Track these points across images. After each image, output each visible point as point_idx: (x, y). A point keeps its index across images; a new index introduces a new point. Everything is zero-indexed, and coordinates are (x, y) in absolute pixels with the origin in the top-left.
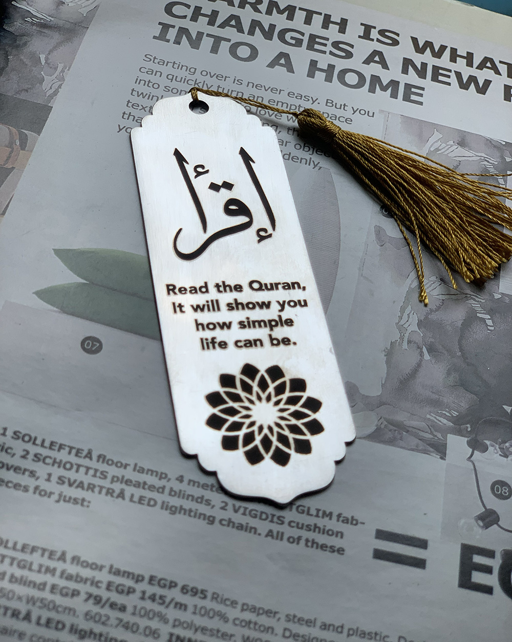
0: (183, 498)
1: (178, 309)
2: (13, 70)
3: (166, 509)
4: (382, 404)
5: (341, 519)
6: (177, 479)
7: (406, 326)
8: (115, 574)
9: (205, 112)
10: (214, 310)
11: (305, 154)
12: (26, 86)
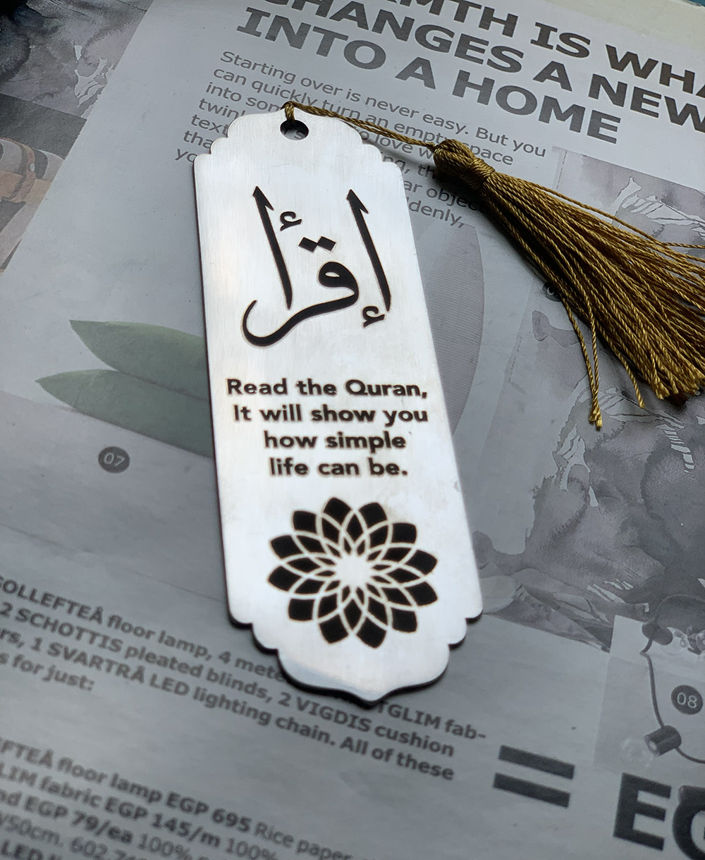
0: (227, 684)
1: (241, 415)
2: (35, 65)
3: (202, 699)
4: (523, 566)
5: (452, 728)
6: (221, 657)
7: (566, 457)
8: (120, 787)
9: (302, 138)
10: (293, 418)
11: (442, 204)
12: (52, 90)
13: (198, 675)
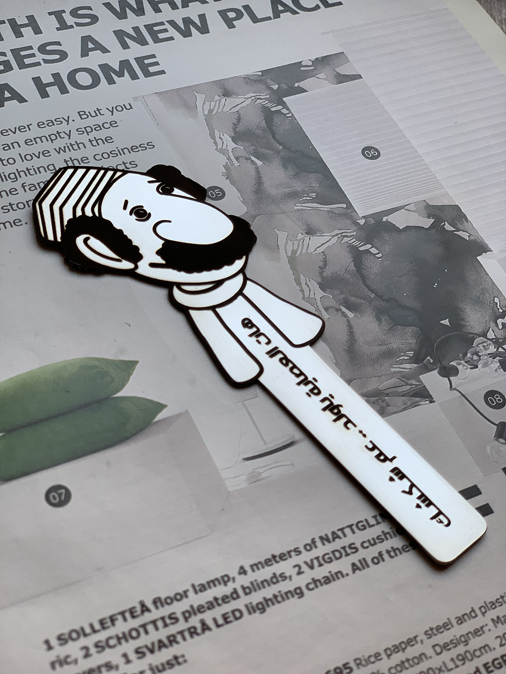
7: (312, 296)
13: (238, 597)
